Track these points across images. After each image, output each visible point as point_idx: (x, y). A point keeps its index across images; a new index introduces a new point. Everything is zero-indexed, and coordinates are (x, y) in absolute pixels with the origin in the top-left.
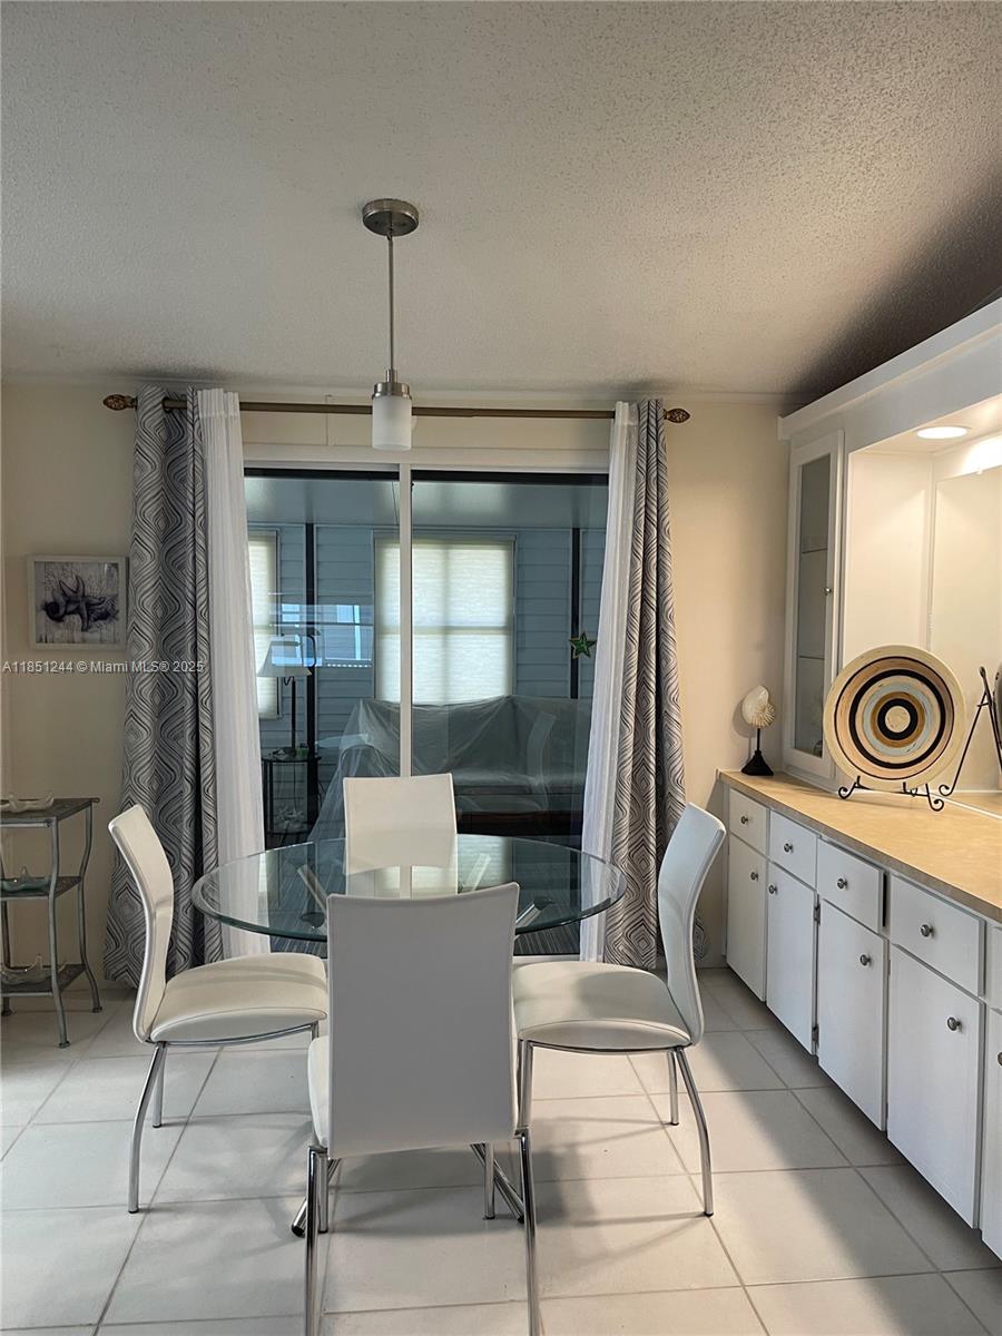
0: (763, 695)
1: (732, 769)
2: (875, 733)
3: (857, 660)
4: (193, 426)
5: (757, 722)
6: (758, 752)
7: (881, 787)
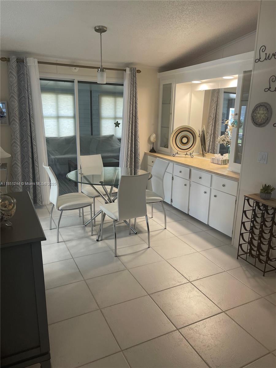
0: (154, 135)
1: (148, 152)
2: (180, 143)
3: (177, 128)
4: (26, 67)
5: (153, 141)
6: (153, 148)
7: (182, 154)
